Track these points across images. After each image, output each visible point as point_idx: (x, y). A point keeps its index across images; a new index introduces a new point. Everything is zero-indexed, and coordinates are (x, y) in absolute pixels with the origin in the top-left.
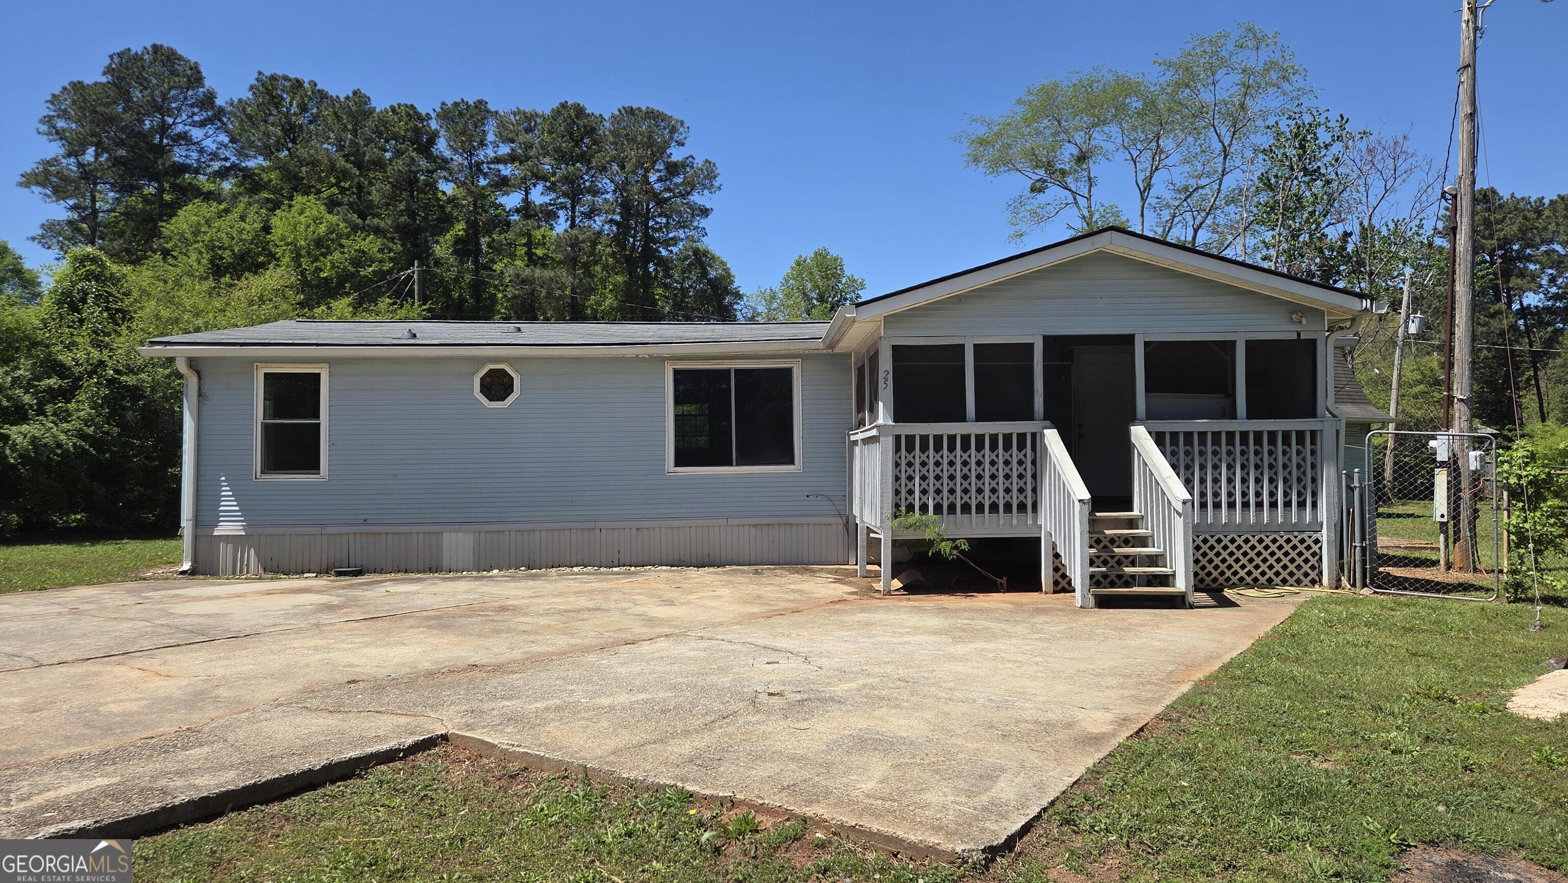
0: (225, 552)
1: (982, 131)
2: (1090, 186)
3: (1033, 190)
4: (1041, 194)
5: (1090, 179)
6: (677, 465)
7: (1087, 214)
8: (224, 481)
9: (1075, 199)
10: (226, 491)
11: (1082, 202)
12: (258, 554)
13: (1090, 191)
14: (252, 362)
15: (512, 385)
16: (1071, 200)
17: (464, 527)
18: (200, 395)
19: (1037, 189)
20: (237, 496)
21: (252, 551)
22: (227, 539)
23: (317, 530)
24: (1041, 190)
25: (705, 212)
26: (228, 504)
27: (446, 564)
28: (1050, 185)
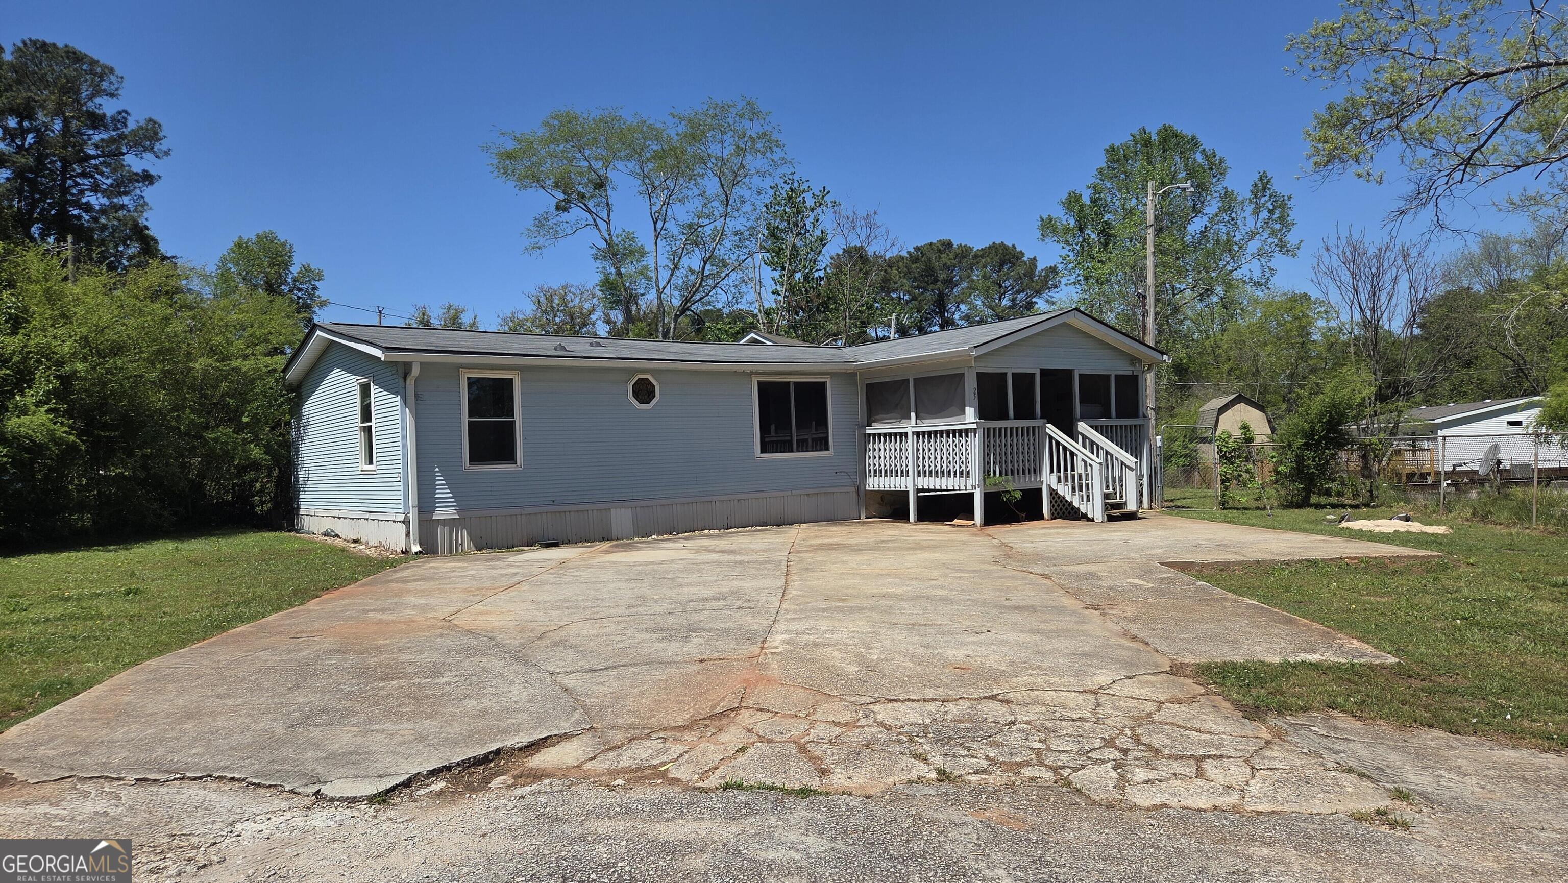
0: (442, 533)
1: (510, 146)
2: (609, 211)
3: (558, 208)
4: (566, 213)
5: (608, 204)
6: (762, 452)
7: (608, 238)
8: (437, 472)
9: (595, 221)
10: (440, 481)
11: (602, 225)
12: (469, 534)
13: (609, 216)
14: (458, 367)
15: (654, 391)
16: (591, 221)
17: (625, 504)
18: (417, 396)
19: (562, 208)
20: (450, 485)
21: (465, 532)
22: (444, 522)
23: (517, 511)
24: (565, 210)
25: (147, 178)
26: (443, 492)
27: (615, 531)
28: (573, 205)
